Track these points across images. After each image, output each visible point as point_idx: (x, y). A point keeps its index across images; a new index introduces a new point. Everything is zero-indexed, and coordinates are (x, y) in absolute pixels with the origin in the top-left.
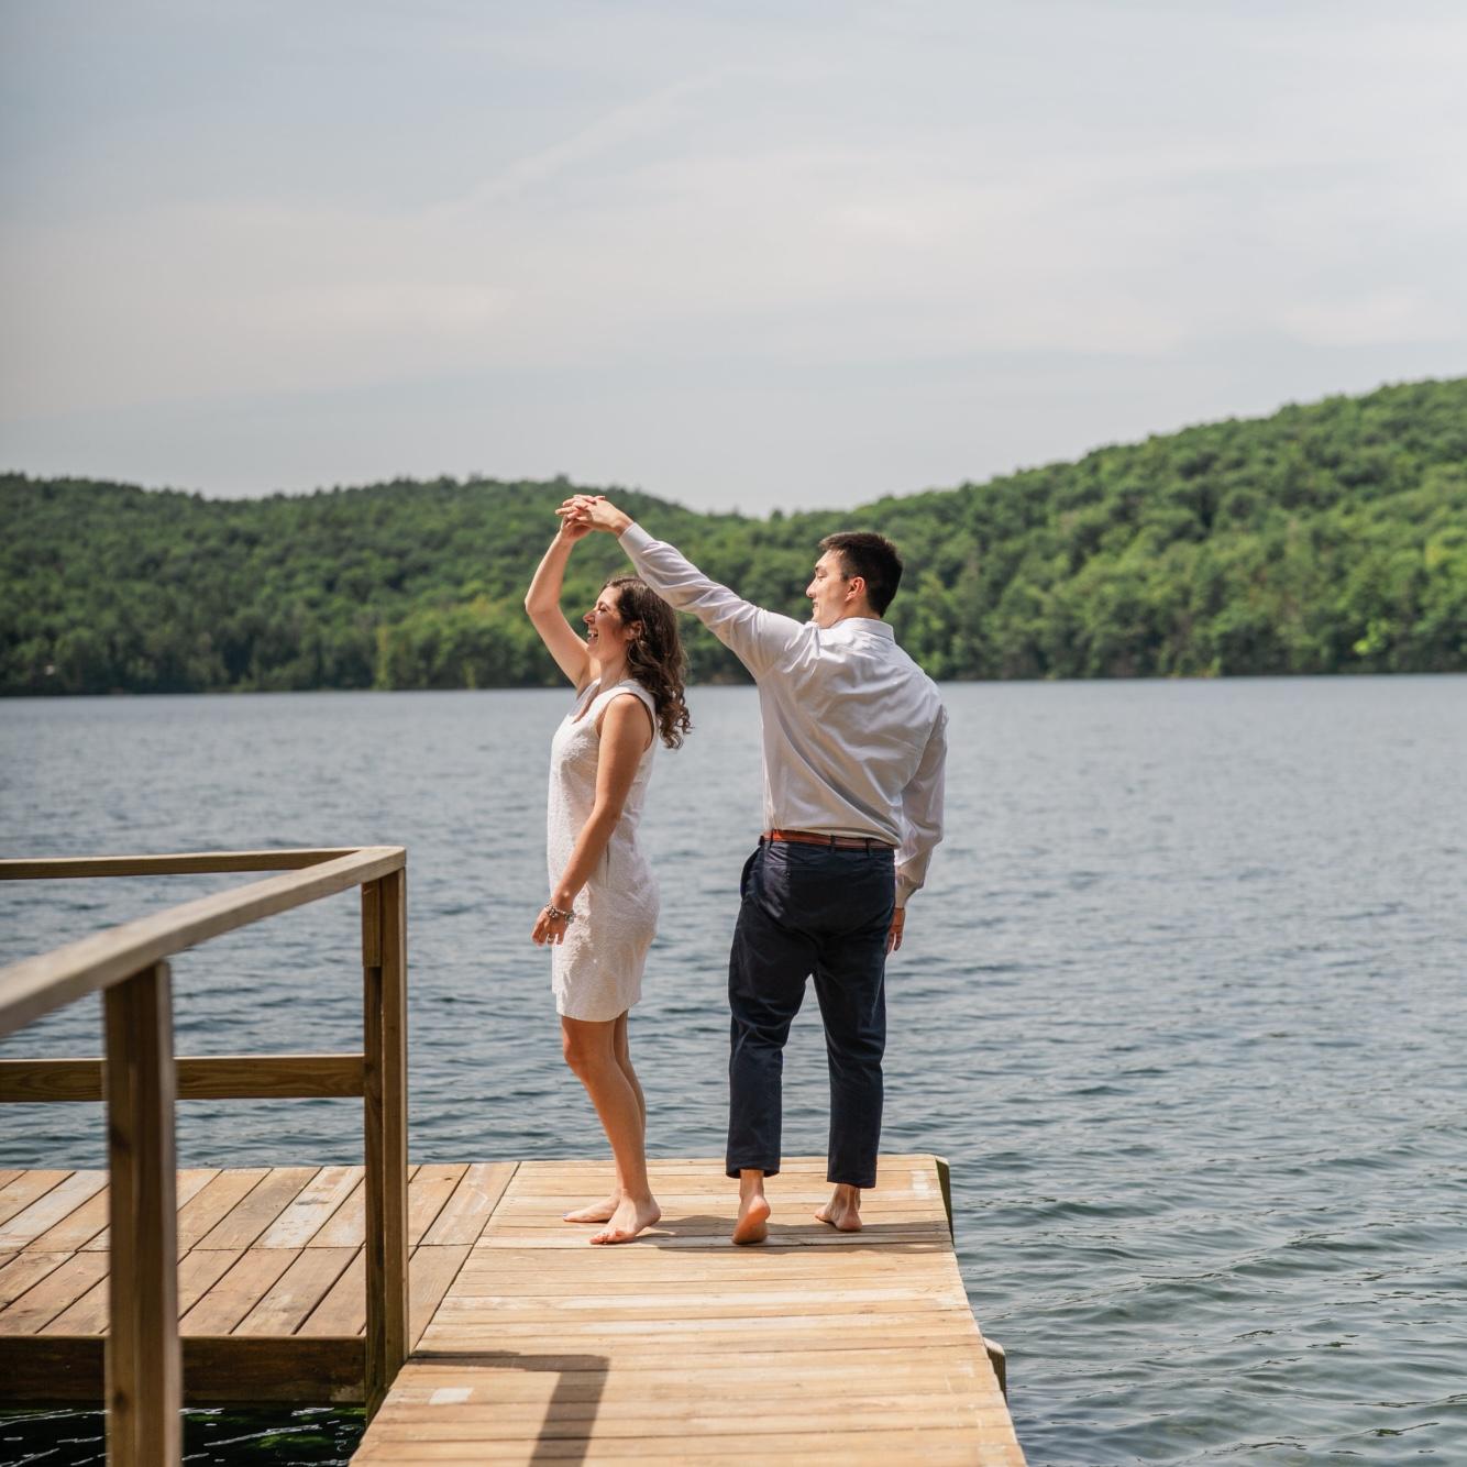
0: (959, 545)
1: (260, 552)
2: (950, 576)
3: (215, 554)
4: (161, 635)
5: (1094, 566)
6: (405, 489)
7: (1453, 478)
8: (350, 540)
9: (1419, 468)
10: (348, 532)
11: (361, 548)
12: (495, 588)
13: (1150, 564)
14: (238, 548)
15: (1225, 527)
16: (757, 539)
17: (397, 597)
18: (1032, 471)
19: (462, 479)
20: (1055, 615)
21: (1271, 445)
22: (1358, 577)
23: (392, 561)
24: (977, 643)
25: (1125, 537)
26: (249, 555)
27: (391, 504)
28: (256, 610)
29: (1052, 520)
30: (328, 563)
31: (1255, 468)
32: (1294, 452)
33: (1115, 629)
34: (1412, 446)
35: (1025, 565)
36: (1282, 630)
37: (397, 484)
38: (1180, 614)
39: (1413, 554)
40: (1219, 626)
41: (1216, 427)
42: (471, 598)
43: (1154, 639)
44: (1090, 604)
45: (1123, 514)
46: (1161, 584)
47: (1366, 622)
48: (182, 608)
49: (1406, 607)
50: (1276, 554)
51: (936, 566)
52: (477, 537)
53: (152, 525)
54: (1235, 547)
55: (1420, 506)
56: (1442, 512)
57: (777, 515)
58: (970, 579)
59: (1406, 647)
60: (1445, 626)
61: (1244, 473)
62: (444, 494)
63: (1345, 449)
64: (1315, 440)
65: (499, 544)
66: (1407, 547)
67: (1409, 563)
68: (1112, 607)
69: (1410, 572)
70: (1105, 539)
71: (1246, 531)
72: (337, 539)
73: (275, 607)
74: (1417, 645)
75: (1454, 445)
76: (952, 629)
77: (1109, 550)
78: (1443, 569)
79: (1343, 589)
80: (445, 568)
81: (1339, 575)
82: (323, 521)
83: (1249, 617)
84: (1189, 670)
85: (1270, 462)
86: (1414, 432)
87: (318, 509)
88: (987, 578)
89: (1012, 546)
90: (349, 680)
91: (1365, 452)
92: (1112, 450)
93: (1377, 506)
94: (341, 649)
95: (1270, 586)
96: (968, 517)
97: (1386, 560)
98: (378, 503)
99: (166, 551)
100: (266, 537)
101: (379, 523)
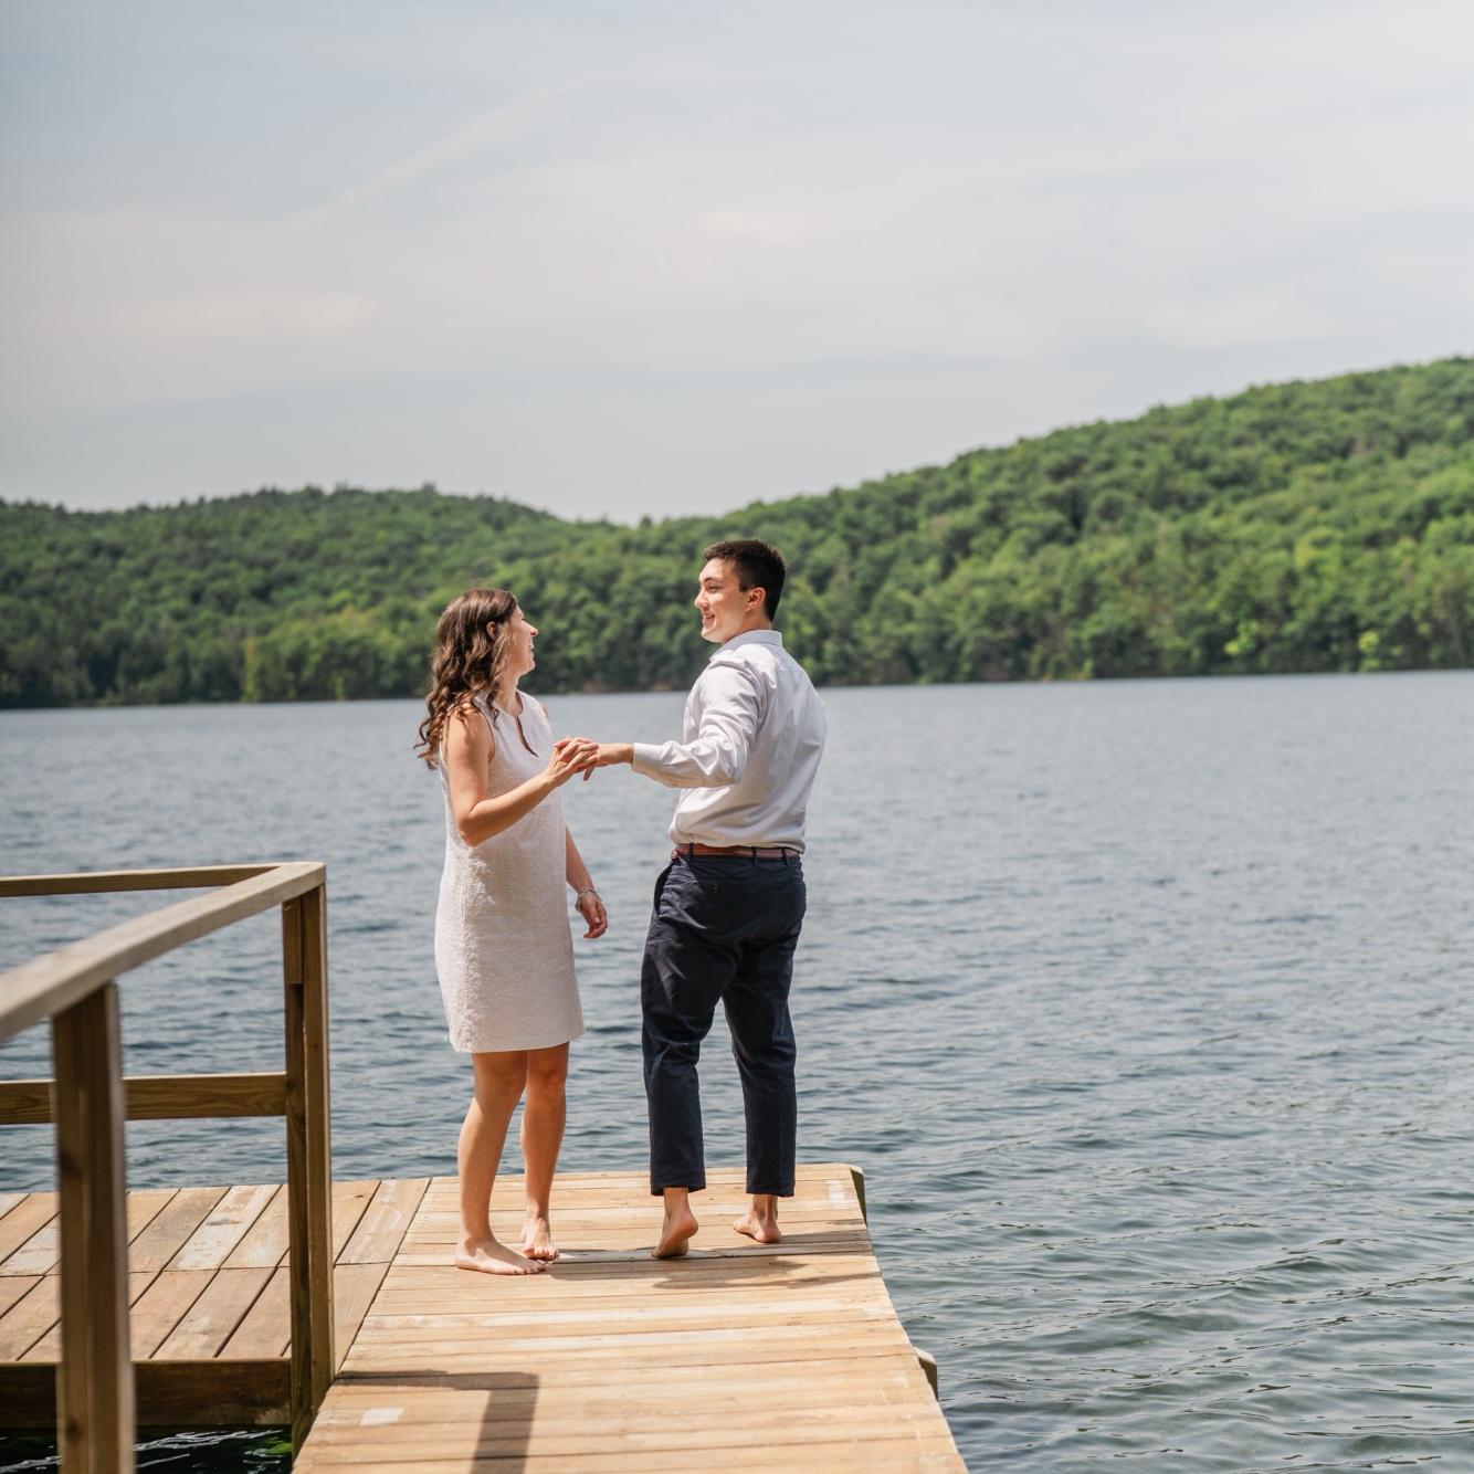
0: (830, 550)
1: (125, 564)
2: (820, 582)
3: (79, 566)
4: (25, 650)
5: (965, 570)
6: (271, 499)
7: (1320, 478)
8: (215, 551)
9: (1287, 469)
10: (213, 543)
11: (228, 559)
12: (364, 598)
13: (1020, 567)
14: (102, 560)
15: (1095, 530)
16: (626, 546)
17: (263, 608)
18: (902, 475)
19: (329, 488)
20: (927, 620)
21: (1140, 447)
22: (1228, 577)
23: (259, 573)
24: (849, 648)
25: (995, 540)
26: (113, 567)
27: (257, 514)
28: (121, 623)
29: (922, 525)
30: (193, 575)
31: (1124, 470)
32: (1163, 454)
33: (986, 632)
34: (1279, 447)
35: (896, 570)
36: (1152, 632)
37: (263, 494)
38: (1051, 618)
39: (1282, 555)
40: (1090, 629)
41: (1085, 429)
42: (339, 608)
43: (1026, 642)
44: (961, 608)
45: (993, 517)
46: (1032, 587)
47: (1236, 623)
48: (46, 622)
49: (1276, 608)
50: (1146, 556)
51: (807, 572)
52: (344, 547)
53: (14, 537)
54: (1105, 549)
55: (1290, 506)
56: (1310, 513)
57: (646, 522)
58: (840, 584)
59: (1277, 647)
60: (1315, 625)
61: (1114, 475)
62: (310, 504)
63: (1214, 450)
64: (1183, 442)
65: (367, 553)
66: (1276, 548)
67: (1278, 564)
68: (983, 609)
69: (1280, 572)
70: (975, 543)
71: (1117, 533)
72: (202, 550)
73: (141, 620)
74: (1287, 646)
75: (1321, 446)
76: (824, 634)
77: (980, 554)
78: (1313, 569)
79: (1214, 590)
80: (312, 578)
81: (1210, 576)
82: (188, 532)
83: (1119, 619)
84: (1060, 673)
85: (1139, 464)
86: (1282, 433)
87: (183, 520)
88: (858, 583)
89: (883, 550)
90: (216, 693)
91: (1234, 454)
92: (981, 453)
93: (1246, 506)
94: (207, 661)
95: (1141, 588)
96: (838, 522)
97: (1255, 561)
98: (243, 514)
99: (29, 564)
100: (130, 550)
101: (245, 534)
